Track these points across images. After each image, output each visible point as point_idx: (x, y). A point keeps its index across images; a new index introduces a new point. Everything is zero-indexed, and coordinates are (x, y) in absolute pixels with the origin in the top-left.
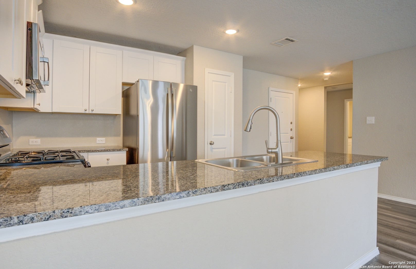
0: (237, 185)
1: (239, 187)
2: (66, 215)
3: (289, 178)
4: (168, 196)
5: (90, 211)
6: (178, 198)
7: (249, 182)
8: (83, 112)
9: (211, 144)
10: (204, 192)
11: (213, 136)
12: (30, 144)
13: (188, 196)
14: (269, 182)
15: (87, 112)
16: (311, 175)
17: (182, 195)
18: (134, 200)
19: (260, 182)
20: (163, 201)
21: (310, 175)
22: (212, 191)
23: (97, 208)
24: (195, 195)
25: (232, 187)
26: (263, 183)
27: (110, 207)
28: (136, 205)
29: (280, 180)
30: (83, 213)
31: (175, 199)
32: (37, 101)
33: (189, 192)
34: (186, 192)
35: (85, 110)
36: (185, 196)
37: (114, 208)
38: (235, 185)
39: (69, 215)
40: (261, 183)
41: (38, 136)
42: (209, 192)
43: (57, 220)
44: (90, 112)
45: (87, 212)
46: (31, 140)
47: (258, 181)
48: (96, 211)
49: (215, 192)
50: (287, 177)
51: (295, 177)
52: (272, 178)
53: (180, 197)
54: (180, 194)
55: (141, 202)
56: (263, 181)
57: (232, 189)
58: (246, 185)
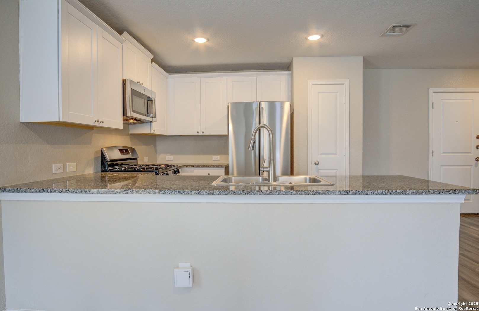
0: (173, 192)
1: (175, 194)
2: (67, 192)
3: (235, 193)
4: (119, 191)
5: (78, 192)
6: (126, 193)
7: (186, 191)
8: (196, 134)
9: (316, 164)
10: (145, 193)
11: (320, 155)
12: (167, 160)
13: (132, 193)
14: (209, 194)
15: (199, 134)
16: (270, 194)
17: (128, 192)
18: (99, 190)
19: (198, 192)
20: (116, 193)
21: (268, 194)
22: (151, 192)
23: (81, 191)
24: (137, 193)
25: (168, 193)
26: (201, 194)
27: (87, 191)
28: (100, 193)
29: (223, 194)
30: (75, 192)
31: (123, 193)
32: (154, 128)
33: (133, 191)
34: (131, 190)
35: (198, 133)
36: (130, 193)
37: (89, 192)
38: (171, 191)
39: (69, 192)
40: (198, 194)
41: (172, 153)
42: (148, 193)
43: (64, 194)
44: (202, 134)
45: (76, 192)
46: (167, 157)
47: (195, 191)
48: (80, 193)
49: (154, 194)
50: (233, 193)
51: (245, 194)
52: (213, 191)
53: (127, 193)
54: (127, 191)
55: (103, 192)
56: (201, 192)
57: (168, 194)
58: (182, 193)
